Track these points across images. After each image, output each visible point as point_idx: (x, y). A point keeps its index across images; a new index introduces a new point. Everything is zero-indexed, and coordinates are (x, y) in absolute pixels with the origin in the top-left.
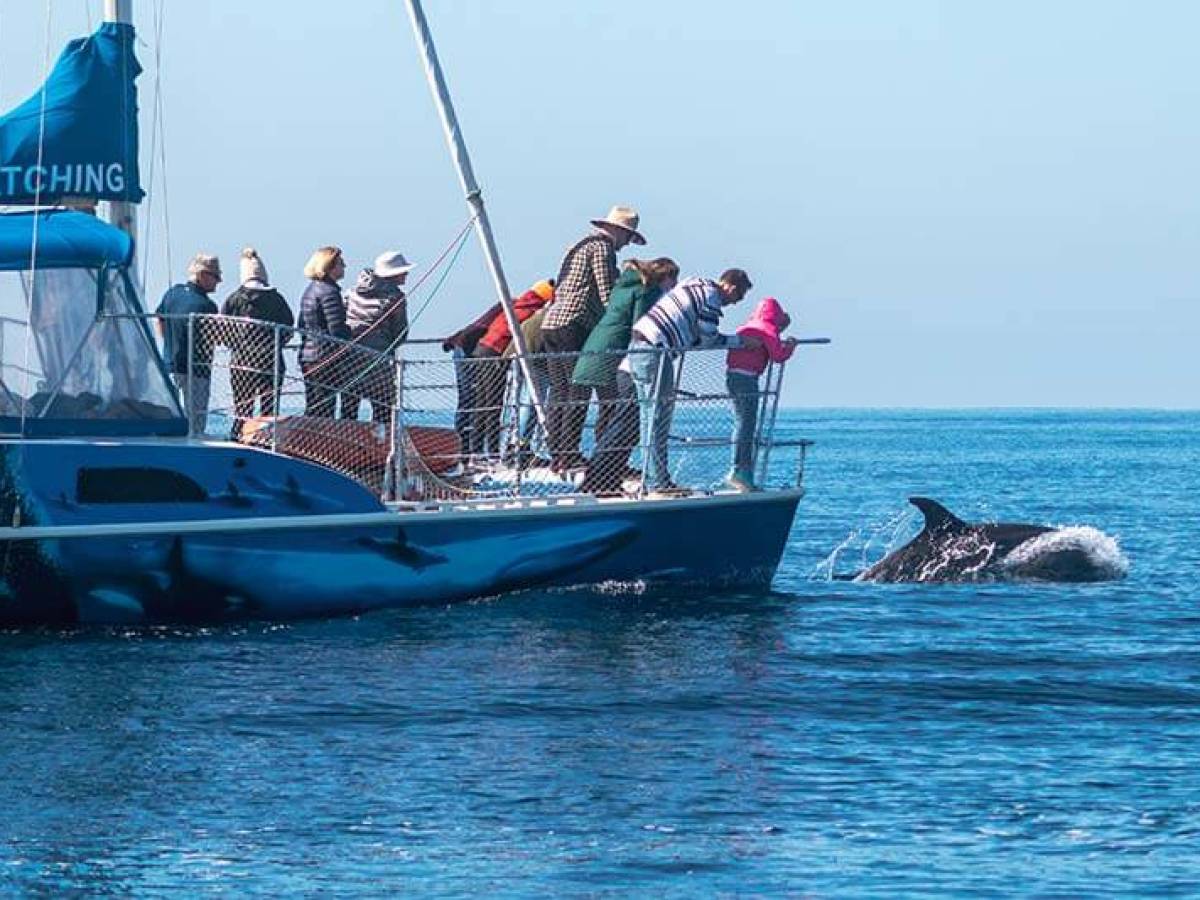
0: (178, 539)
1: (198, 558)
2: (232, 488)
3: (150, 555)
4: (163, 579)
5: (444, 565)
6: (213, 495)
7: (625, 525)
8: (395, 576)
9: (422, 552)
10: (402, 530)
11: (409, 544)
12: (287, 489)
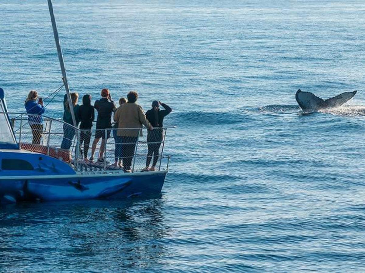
0: (26, 181)
1: (31, 187)
2: (39, 166)
3: (20, 186)
4: (22, 193)
5: (88, 190)
6: (35, 168)
7: (129, 179)
8: (77, 193)
9: (83, 186)
10: (79, 180)
11: (81, 184)
12: (52, 167)
